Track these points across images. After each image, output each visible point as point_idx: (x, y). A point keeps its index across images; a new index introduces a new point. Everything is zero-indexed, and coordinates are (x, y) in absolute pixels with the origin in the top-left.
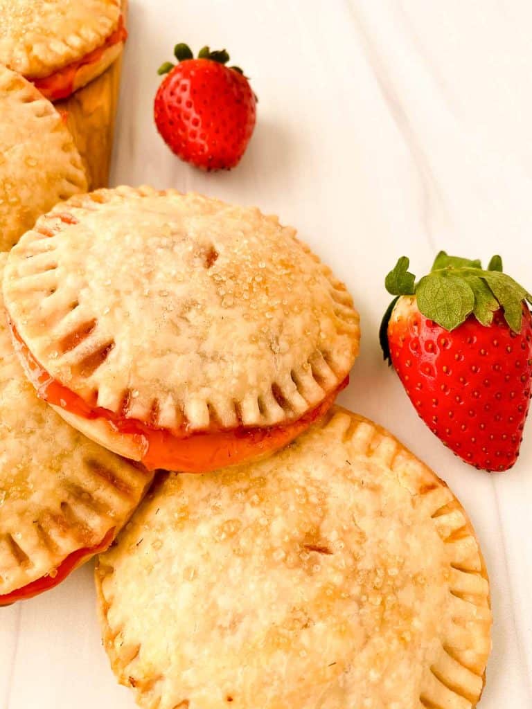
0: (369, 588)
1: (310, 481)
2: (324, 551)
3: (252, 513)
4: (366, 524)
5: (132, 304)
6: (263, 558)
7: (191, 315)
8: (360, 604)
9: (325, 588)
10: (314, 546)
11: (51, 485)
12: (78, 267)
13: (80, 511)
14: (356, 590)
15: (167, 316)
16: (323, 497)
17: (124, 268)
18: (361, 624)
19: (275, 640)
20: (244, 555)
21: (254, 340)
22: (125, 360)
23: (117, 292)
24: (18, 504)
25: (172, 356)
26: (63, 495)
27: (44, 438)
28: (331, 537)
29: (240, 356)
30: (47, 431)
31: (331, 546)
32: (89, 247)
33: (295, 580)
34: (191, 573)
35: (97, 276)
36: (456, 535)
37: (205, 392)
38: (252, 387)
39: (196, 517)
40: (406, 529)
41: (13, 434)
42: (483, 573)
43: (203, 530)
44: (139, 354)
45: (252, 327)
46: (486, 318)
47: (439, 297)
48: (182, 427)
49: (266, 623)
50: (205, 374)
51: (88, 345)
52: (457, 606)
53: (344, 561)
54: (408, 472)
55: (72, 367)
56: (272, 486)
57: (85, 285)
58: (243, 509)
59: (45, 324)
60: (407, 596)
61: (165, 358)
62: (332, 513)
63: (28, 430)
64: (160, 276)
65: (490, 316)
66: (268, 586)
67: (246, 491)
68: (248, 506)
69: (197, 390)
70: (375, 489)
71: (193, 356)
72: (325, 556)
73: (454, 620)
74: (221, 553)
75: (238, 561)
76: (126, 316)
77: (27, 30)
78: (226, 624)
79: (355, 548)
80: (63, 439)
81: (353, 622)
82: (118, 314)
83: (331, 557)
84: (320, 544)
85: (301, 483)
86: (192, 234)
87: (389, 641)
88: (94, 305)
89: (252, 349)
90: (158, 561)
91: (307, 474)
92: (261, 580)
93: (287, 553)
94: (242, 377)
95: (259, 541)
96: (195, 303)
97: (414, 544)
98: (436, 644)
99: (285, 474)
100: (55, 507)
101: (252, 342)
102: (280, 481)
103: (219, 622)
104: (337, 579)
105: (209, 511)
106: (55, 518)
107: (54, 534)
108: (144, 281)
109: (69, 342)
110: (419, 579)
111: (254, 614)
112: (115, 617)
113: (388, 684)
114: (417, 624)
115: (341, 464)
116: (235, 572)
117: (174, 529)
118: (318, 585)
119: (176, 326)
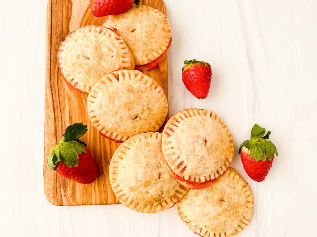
0: (232, 208)
1: (222, 187)
2: (223, 201)
3: (211, 194)
4: (232, 196)
5: (191, 158)
6: (212, 203)
7: (203, 160)
8: (230, 211)
9: (224, 209)
10: (222, 200)
11: (174, 192)
12: (179, 149)
13: (178, 195)
14: (229, 209)
15: (198, 160)
16: (224, 191)
17: (189, 149)
18: (230, 214)
19: (215, 218)
20: (209, 203)
21: (215, 163)
22: (190, 170)
23: (188, 155)
24: (168, 195)
25: (199, 169)
26: (175, 192)
27: (172, 183)
28: (225, 199)
29: (212, 167)
30: (173, 182)
31: (225, 200)
32: (180, 143)
33: (219, 208)
34: (199, 206)
35: (184, 151)
36: (249, 196)
37: (205, 175)
38: (213, 172)
39: (199, 194)
40: (239, 196)
41: (167, 184)
42: (253, 203)
43: (201, 197)
44: (192, 169)
45: (215, 160)
46: (264, 160)
47: (255, 153)
48: (200, 182)
49: (213, 215)
50: (205, 171)
51: (182, 167)
52: (247, 209)
53: (227, 204)
54: (241, 184)
55: (180, 172)
56: (214, 189)
57: (181, 153)
58: (209, 194)
59: (174, 162)
60: (238, 209)
61: (198, 169)
62: (226, 194)
63: (170, 182)
64: (196, 151)
65: (265, 159)
66: (214, 209)
67: (209, 189)
68: (210, 193)
69: (203, 175)
70: (234, 188)
71: (203, 168)
72: (224, 202)
73: (246, 212)
74: (204, 202)
75: (208, 204)
76: (190, 161)
77: (147, 50)
78: (206, 215)
79: (230, 201)
80: (175, 183)
81: (228, 214)
82: (189, 160)
83: (225, 203)
84: (223, 200)
85: (220, 188)
86: (201, 136)
87: (234, 217)
88: (183, 158)
89: (214, 165)
90: (192, 203)
91: (221, 186)
92: (212, 208)
93: (217, 202)
94: (212, 171)
95: (212, 200)
96: (204, 157)
97: (241, 199)
98: (242, 217)
99: (217, 186)
100: (174, 195)
101: (214, 164)
102: (216, 187)
103: (204, 215)
104: (226, 207)
105: (202, 194)
106: (173, 196)
107: (173, 199)
108: (193, 152)
109: (179, 166)
110: (241, 206)
111: (211, 213)
112: (181, 210)
113: (233, 224)
114: (239, 214)
115: (228, 183)
116: (207, 206)
117: (195, 197)
118: (222, 208)
119: (200, 162)
